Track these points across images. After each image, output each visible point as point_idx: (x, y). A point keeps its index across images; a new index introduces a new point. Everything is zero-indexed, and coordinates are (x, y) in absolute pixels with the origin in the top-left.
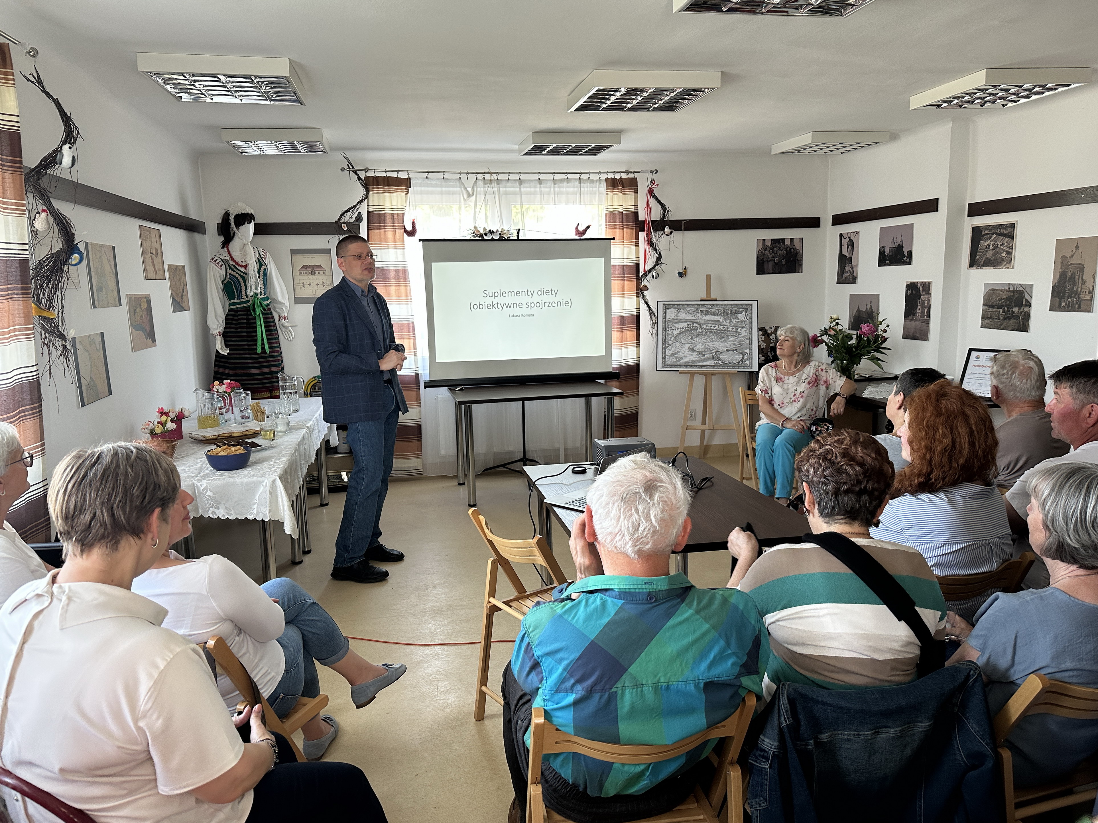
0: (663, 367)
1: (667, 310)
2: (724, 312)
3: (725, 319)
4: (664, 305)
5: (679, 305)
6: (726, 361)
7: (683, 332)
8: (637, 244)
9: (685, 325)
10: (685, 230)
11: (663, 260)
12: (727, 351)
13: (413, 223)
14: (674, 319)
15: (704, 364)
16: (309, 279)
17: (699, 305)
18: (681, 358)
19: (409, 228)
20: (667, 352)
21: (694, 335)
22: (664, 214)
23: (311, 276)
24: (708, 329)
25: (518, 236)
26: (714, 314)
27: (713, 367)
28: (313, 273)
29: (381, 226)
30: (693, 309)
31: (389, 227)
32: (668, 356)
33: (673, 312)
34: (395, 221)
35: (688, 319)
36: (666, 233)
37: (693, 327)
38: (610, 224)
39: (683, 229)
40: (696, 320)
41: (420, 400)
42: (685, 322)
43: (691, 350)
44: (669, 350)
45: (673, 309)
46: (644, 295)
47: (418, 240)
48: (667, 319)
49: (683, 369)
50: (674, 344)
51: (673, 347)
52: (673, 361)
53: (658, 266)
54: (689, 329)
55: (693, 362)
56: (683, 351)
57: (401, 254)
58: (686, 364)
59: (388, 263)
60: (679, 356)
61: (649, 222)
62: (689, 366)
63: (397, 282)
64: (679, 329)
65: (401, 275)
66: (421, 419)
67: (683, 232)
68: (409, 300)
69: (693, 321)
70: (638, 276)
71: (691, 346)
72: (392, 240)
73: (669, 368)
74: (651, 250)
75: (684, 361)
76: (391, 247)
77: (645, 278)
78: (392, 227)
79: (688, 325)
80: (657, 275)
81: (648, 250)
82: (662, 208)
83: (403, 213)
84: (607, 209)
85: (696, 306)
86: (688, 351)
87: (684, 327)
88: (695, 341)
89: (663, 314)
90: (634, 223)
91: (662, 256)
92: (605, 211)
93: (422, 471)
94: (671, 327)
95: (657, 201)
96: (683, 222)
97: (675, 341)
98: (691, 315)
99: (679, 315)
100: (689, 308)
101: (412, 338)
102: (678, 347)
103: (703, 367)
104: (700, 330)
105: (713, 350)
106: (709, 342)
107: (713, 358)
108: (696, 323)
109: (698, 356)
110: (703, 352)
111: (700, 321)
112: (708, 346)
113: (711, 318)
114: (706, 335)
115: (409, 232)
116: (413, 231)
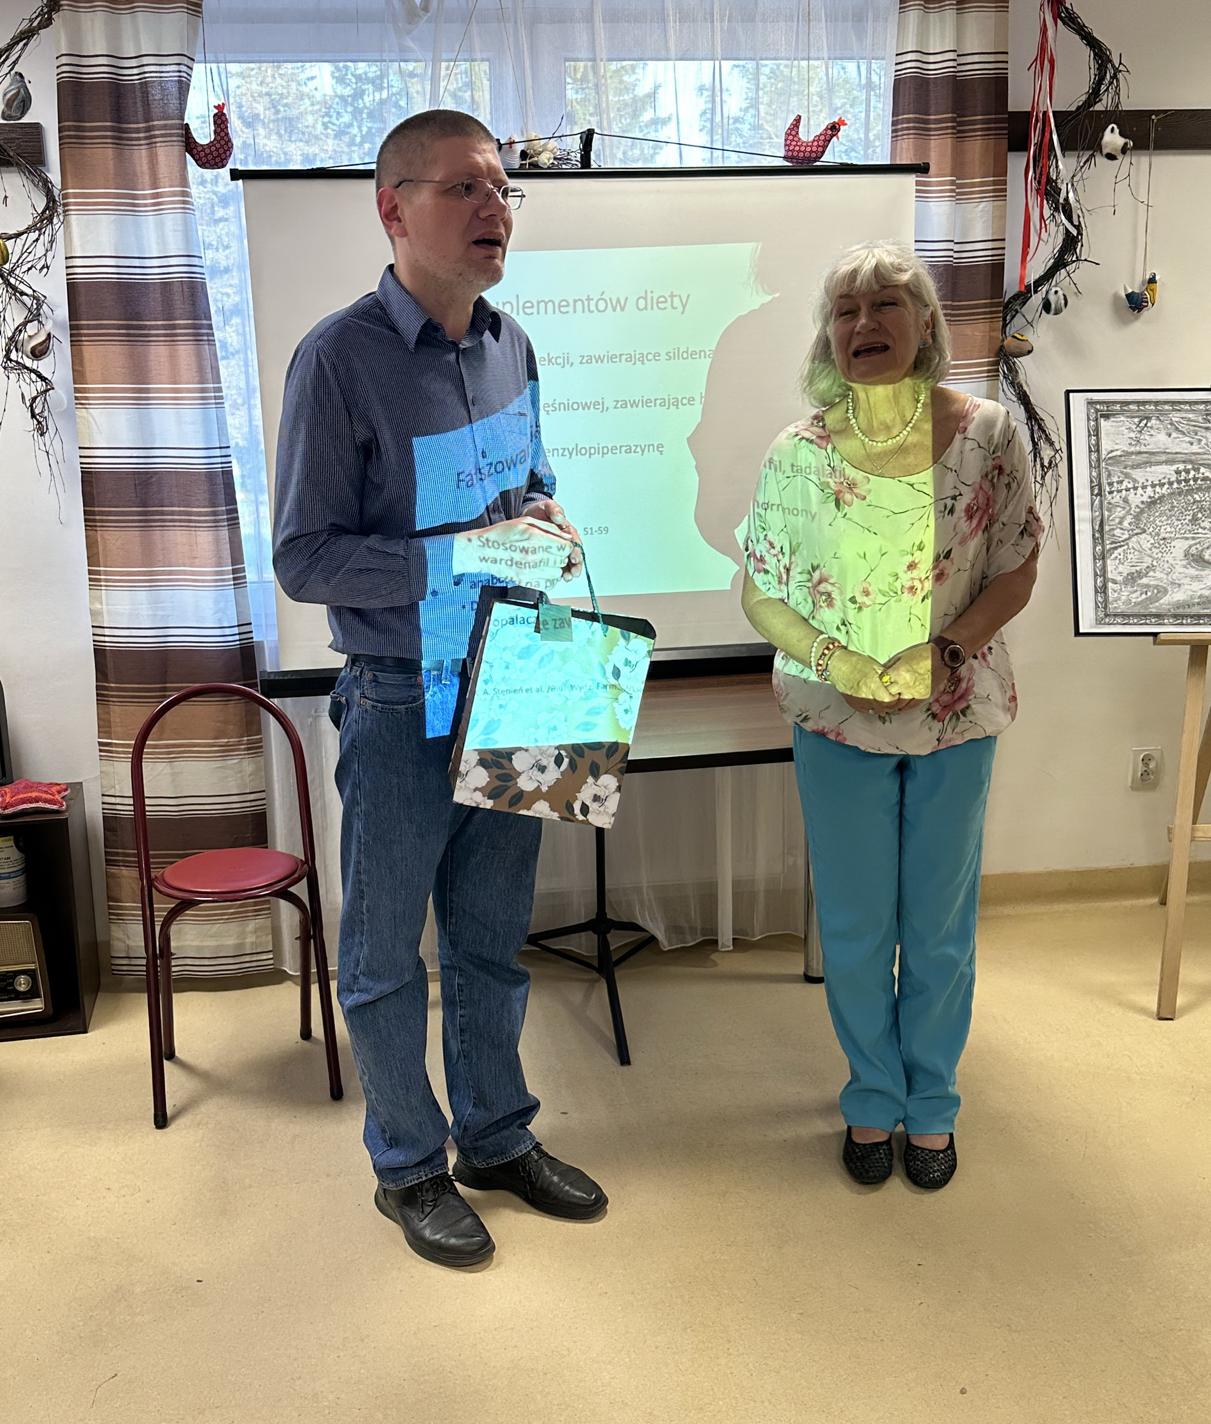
0: (1099, 622)
4: (1091, 403)
5: (1144, 403)
7: (1161, 498)
8: (1000, 191)
9: (1168, 471)
10: (1155, 149)
11: (1085, 250)
13: (220, 120)
14: (1128, 454)
18: (1161, 590)
19: (204, 136)
20: (1110, 568)
22: (1098, 86)
25: (586, 158)
29: (105, 129)
30: (1191, 416)
31: (134, 135)
32: (1114, 582)
33: (1124, 428)
34: (156, 110)
35: (1177, 453)
36: (1105, 151)
37: (1195, 480)
38: (908, 121)
39: (1152, 145)
40: (1205, 456)
41: (259, 732)
42: (1166, 462)
43: (1193, 561)
44: (1117, 561)
45: (1123, 418)
46: (1017, 372)
47: (236, 175)
48: (1104, 453)
49: (1166, 629)
50: (1134, 539)
51: (1132, 551)
52: (1134, 600)
53: (1065, 267)
54: (1182, 486)
55: (1204, 603)
56: (1166, 566)
57: (180, 228)
58: (1181, 611)
59: (136, 262)
60: (1152, 583)
61: (1045, 113)
62: (1192, 617)
63: (168, 332)
64: (1149, 488)
65: (180, 303)
66: (265, 791)
67: (1150, 155)
68: (213, 394)
69: (1193, 458)
70: (998, 305)
71: (1193, 548)
72: (147, 179)
73: (1120, 624)
74: (1047, 212)
75: (1175, 599)
76: (146, 205)
77: (1017, 312)
78: (142, 135)
79: (1178, 472)
80: (1063, 302)
81: (1037, 210)
82: (1094, 58)
83: (180, 82)
84: (899, 67)
85: (1202, 407)
86: (1184, 563)
87: (1166, 481)
88: (1204, 528)
89: (1090, 435)
90: (993, 116)
91: (1084, 232)
92: (894, 74)
93: (271, 956)
94: (1121, 482)
95: (1079, 34)
96: (1153, 117)
97: (1137, 531)
98: (1187, 439)
99: (1145, 436)
100: (1178, 415)
101: (226, 523)
102: (1149, 552)
108: (1207, 466)
115: (203, 150)
116: (218, 146)
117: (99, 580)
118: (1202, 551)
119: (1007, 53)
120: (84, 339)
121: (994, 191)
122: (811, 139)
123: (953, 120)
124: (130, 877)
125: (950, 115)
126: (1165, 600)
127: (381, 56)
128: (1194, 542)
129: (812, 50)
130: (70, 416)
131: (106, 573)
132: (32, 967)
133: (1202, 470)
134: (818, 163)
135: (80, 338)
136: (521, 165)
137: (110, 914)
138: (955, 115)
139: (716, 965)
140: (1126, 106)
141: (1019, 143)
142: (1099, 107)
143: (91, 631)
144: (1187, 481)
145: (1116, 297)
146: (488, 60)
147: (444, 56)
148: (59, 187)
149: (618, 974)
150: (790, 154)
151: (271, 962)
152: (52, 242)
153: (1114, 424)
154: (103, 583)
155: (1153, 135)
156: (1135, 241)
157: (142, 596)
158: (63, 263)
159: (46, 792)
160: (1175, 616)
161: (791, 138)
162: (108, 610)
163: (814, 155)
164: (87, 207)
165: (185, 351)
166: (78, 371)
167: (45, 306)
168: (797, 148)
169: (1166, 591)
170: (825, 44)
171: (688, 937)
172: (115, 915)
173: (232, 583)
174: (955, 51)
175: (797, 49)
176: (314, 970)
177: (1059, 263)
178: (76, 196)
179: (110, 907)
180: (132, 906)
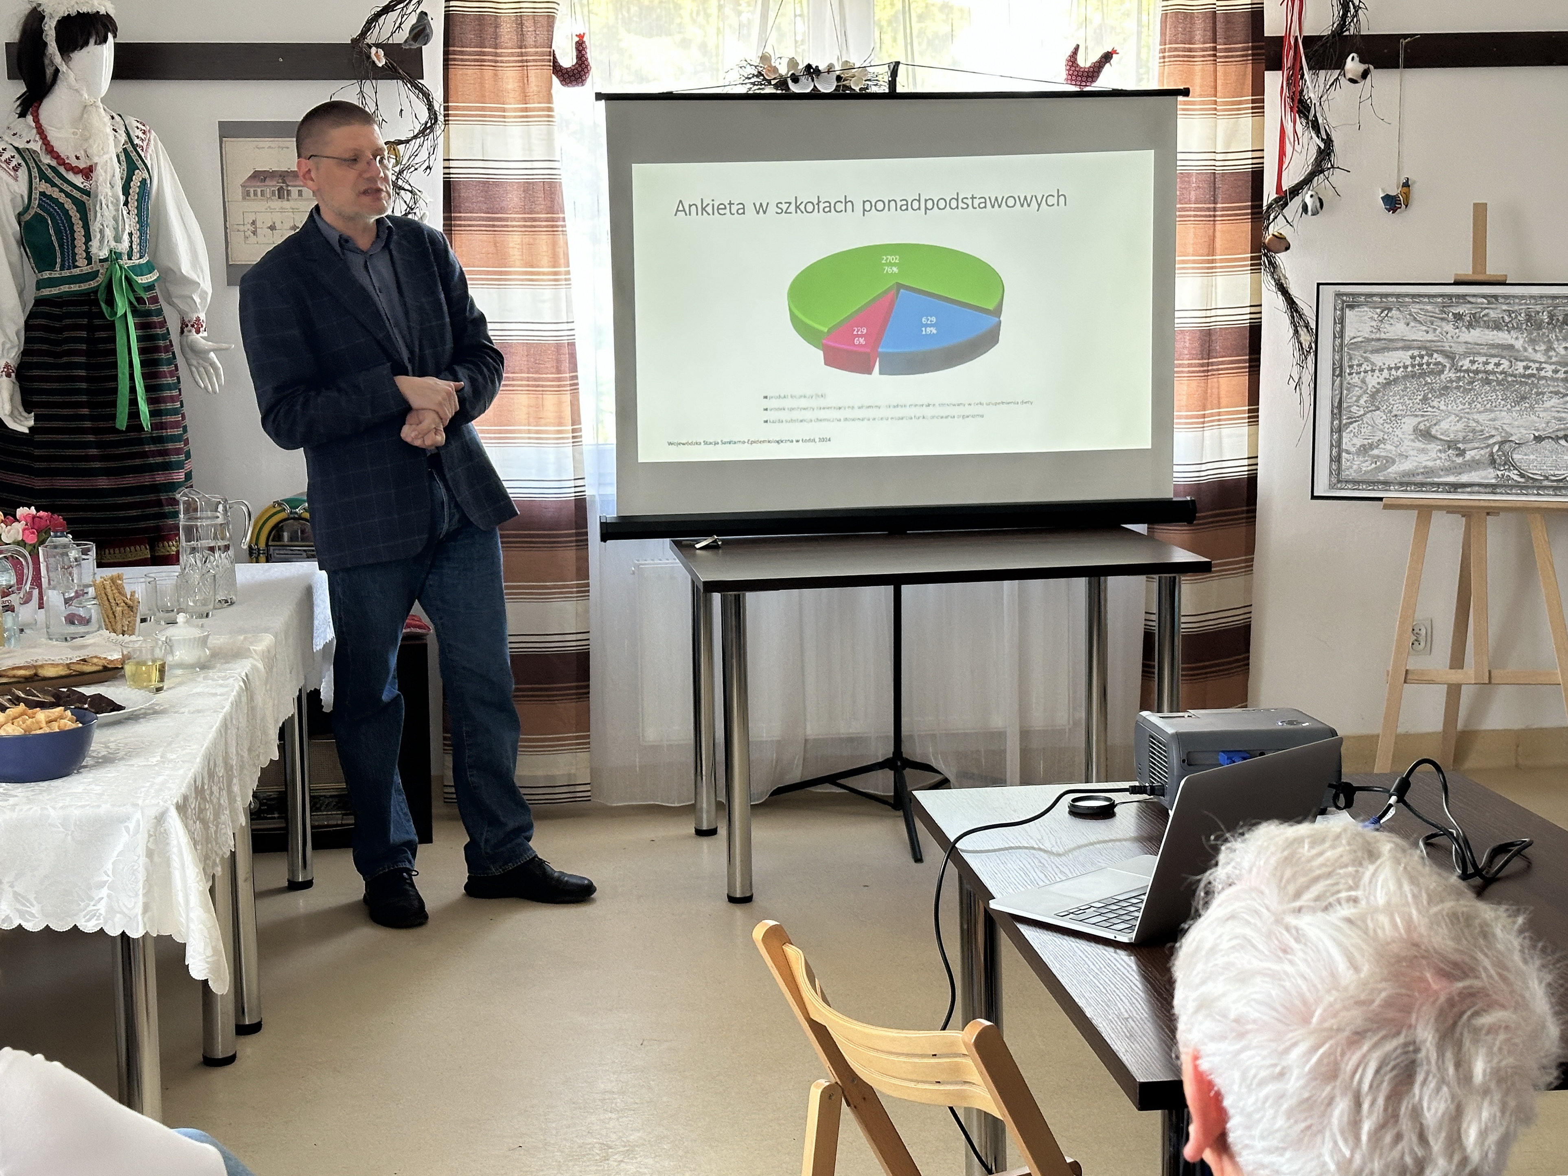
0: (1332, 487)
1: (1348, 312)
2: (1529, 318)
3: (1533, 342)
4: (1338, 295)
5: (1387, 295)
6: (1533, 471)
7: (1396, 380)
8: (1258, 107)
9: (1403, 357)
10: (1404, 67)
11: (1339, 156)
12: (1538, 439)
13: (581, 46)
14: (1368, 340)
15: (1464, 478)
16: (272, 211)
17: (1450, 296)
18: (1390, 461)
19: (567, 60)
20: (1344, 440)
21: (1432, 390)
22: (1344, 17)
23: (277, 204)
24: (1477, 372)
25: (893, 84)
26: (1497, 326)
27: (1492, 488)
28: (281, 194)
29: (483, 53)
31: (508, 59)
32: (1348, 452)
33: (1366, 318)
34: (527, 38)
35: (1414, 340)
37: (1428, 364)
38: (1174, 49)
39: (1401, 64)
40: (1439, 344)
41: (586, 577)
42: (1404, 349)
43: (1422, 435)
44: (1353, 435)
45: (1366, 309)
46: (1277, 266)
48: (1347, 340)
49: (1392, 495)
50: (1369, 415)
51: (1366, 426)
52: (1364, 469)
53: (1322, 173)
54: (1415, 370)
55: (1427, 473)
56: (1396, 439)
57: (542, 137)
58: (1406, 479)
60: (1382, 454)
61: (1295, 39)
62: (1415, 484)
63: (528, 223)
64: (1386, 371)
65: (540, 200)
66: (589, 632)
67: (1400, 73)
68: (562, 277)
69: (1428, 344)
70: (1258, 207)
71: (1422, 424)
72: (517, 95)
73: (1350, 489)
74: (1299, 128)
75: (1402, 469)
76: (514, 118)
77: (1279, 213)
78: (515, 59)
79: (1413, 357)
80: (1319, 205)
81: (1291, 124)
83: (548, 16)
84: (1166, 3)
85: (1439, 300)
86: (1412, 437)
87: (1401, 365)
88: (1434, 407)
89: (1335, 324)
90: (1251, 44)
91: (1336, 149)
92: (1161, 9)
94: (1360, 365)
96: (1402, 40)
97: (1374, 408)
98: (1424, 328)
99: (1386, 326)
100: (1417, 306)
101: (568, 389)
102: (1381, 427)
103: (1459, 490)
104: (1453, 375)
105: (1493, 436)
106: (1480, 412)
107: (1493, 462)
108: (1442, 352)
109: (1443, 456)
110: (1459, 442)
111: (1451, 347)
112: (1477, 422)
113: (1487, 337)
114: (1470, 390)
115: (566, 72)
116: (578, 67)
118: (1430, 427)
120: (454, 227)
121: (1253, 108)
122: (1087, 65)
123: (1213, 48)
125: (1210, 44)
126: (1392, 470)
128: (1422, 419)
133: (1435, 355)
135: (451, 228)
136: (837, 86)
138: (1215, 44)
141: (1275, 64)
144: (1420, 365)
148: (441, 102)
150: (1070, 78)
151: (589, 793)
152: (433, 147)
153: (1358, 314)
155: (1402, 56)
158: (443, 165)
160: (1401, 484)
161: (1071, 63)
163: (1090, 79)
164: (463, 119)
165: (542, 240)
167: (422, 200)
168: (1076, 73)
169: (1394, 462)
177: (1317, 171)
178: (454, 109)
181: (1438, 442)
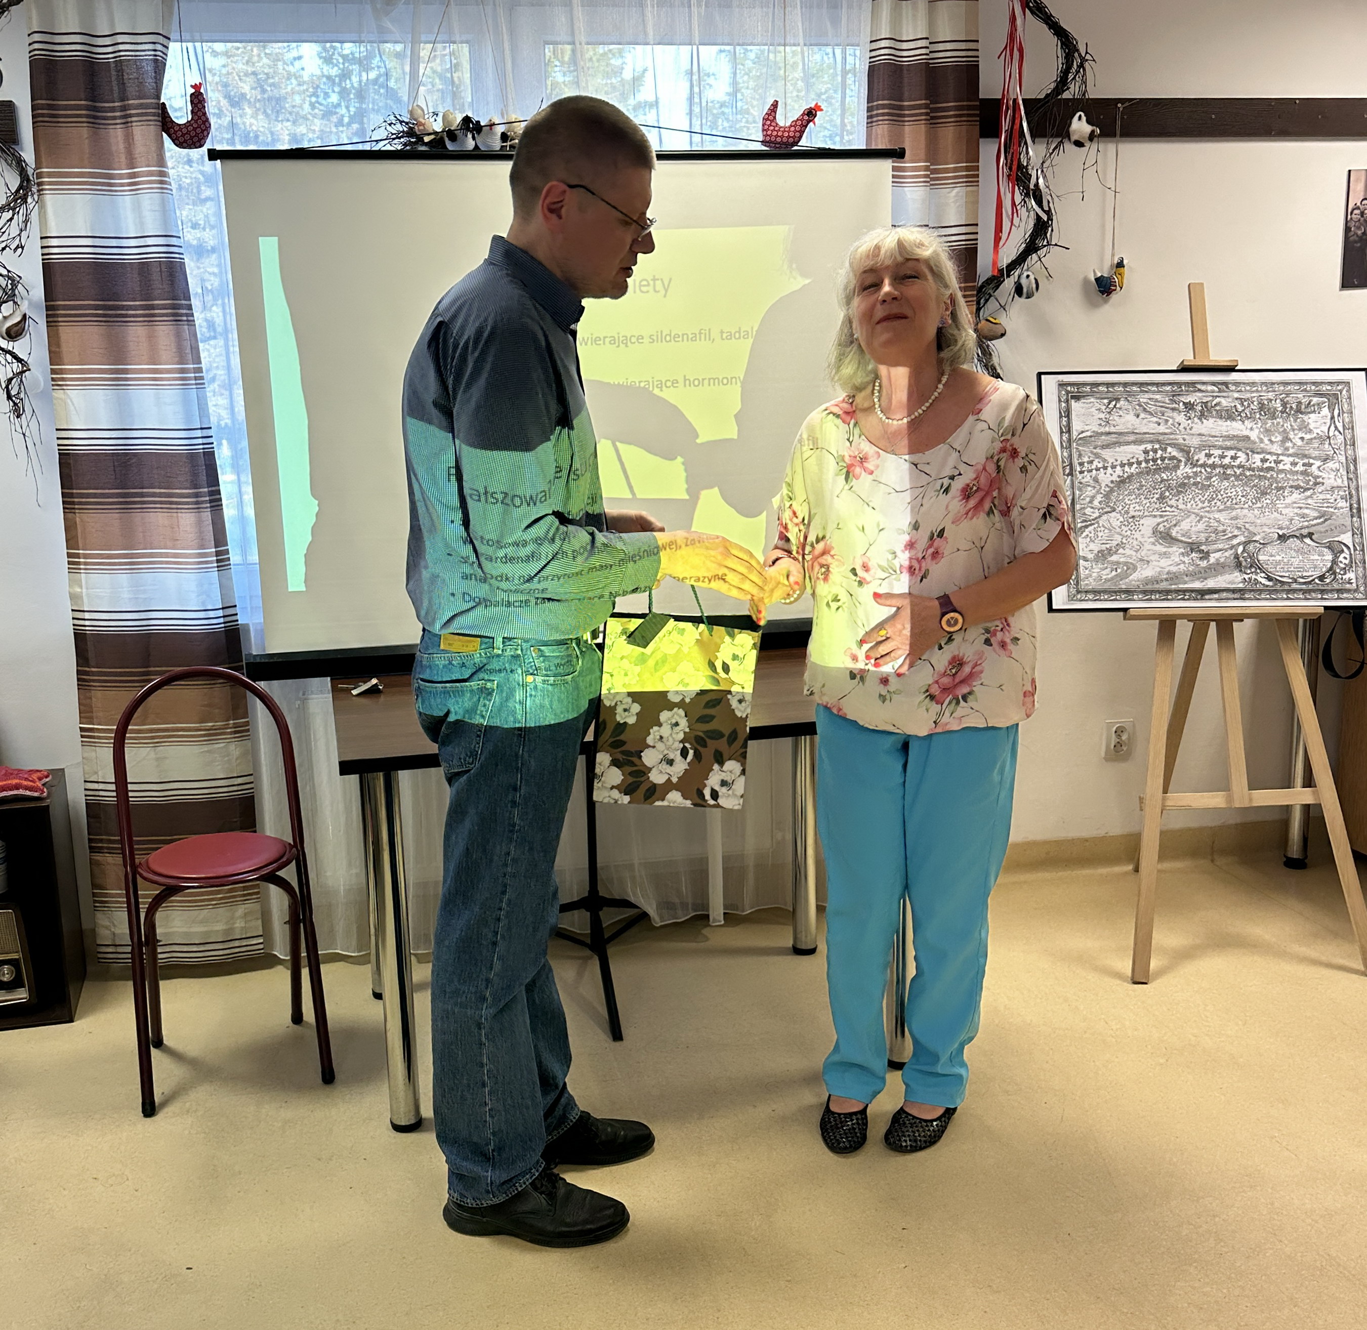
0: (1071, 598)
2: (1262, 407)
3: (1267, 431)
4: (1062, 385)
5: (1113, 384)
6: (1281, 573)
7: (1130, 477)
8: (972, 177)
9: (1136, 451)
10: (1122, 135)
11: (1056, 234)
12: (1282, 538)
13: (197, 99)
14: (1098, 434)
15: (1211, 584)
17: (1179, 384)
18: (1131, 568)
19: (181, 114)
21: (1169, 488)
24: (1213, 466)
26: (1229, 415)
27: (1239, 593)
29: (78, 107)
30: (1158, 397)
31: (109, 114)
32: (1086, 559)
33: (1093, 409)
34: (131, 89)
35: (1145, 433)
36: (1074, 138)
37: (1163, 459)
38: (883, 106)
39: (1118, 132)
40: (1172, 437)
41: (245, 715)
42: (1134, 442)
43: (1162, 538)
44: (1088, 539)
45: (1092, 400)
46: (990, 354)
47: (214, 155)
48: (1075, 434)
49: (1136, 605)
50: (1105, 517)
51: (1102, 529)
52: (1104, 577)
53: (1036, 252)
54: (1149, 465)
55: (1172, 579)
56: (1135, 543)
57: (157, 208)
58: (1149, 587)
59: (114, 243)
60: (1122, 560)
61: (1015, 101)
62: (1160, 592)
63: (147, 312)
64: (1118, 468)
65: (158, 283)
66: (253, 775)
67: (1117, 143)
68: (193, 375)
69: (1161, 438)
70: (972, 288)
71: (1161, 525)
72: (123, 158)
73: (1091, 600)
74: (1018, 198)
75: (1144, 576)
76: (122, 185)
77: (991, 296)
78: (118, 114)
79: (1146, 452)
80: (1034, 286)
81: (1009, 196)
82: (1062, 47)
83: (156, 61)
84: (874, 54)
85: (1168, 388)
86: (1152, 540)
87: (1134, 460)
88: (1172, 507)
89: (1061, 417)
90: (965, 103)
91: (1054, 218)
92: (868, 61)
93: (261, 941)
94: (1091, 462)
95: (1047, 23)
96: (1119, 105)
97: (1109, 509)
98: (1155, 419)
99: (1114, 417)
100: (1147, 396)
101: (208, 505)
102: (1118, 530)
103: (1207, 597)
104: (1188, 470)
105: (1236, 536)
106: (1220, 511)
107: (1239, 566)
108: (1174, 445)
109: (1186, 559)
110: (1201, 544)
111: (1184, 440)
112: (1219, 522)
113: (1219, 428)
114: (1209, 486)
115: (180, 130)
116: (195, 125)
117: (78, 563)
118: (1169, 528)
119: (977, 41)
120: (60, 319)
121: (967, 176)
122: (788, 124)
123: (926, 106)
124: (114, 864)
125: (923, 102)
126: (1135, 576)
127: (360, 37)
128: (1161, 520)
129: (788, 37)
130: (45, 396)
131: (86, 556)
132: (15, 956)
133: (1169, 449)
134: (795, 148)
135: (56, 319)
136: (502, 147)
137: (95, 901)
138: (928, 102)
139: (707, 939)
140: (1092, 94)
141: (990, 130)
142: (1066, 95)
143: (71, 614)
144: (1155, 460)
145: (1086, 281)
146: (467, 42)
147: (423, 38)
148: (33, 166)
149: (611, 951)
150: (768, 139)
151: (261, 946)
152: (26, 222)
153: (1085, 405)
154: (82, 567)
155: (1119, 123)
156: (1103, 226)
157: (123, 579)
158: (39, 243)
159: (26, 779)
160: (1145, 592)
161: (768, 123)
162: (88, 595)
163: (791, 140)
164: (60, 187)
165: (164, 332)
166: (55, 352)
167: (20, 286)
168: (775, 133)
169: (1135, 568)
170: (801, 31)
171: (680, 912)
172: (100, 902)
173: (216, 565)
174: (927, 38)
175: (773, 35)
176: (304, 954)
177: (1031, 248)
178: (50, 175)
179: (94, 895)
180: (117, 893)
181: (1181, 545)
